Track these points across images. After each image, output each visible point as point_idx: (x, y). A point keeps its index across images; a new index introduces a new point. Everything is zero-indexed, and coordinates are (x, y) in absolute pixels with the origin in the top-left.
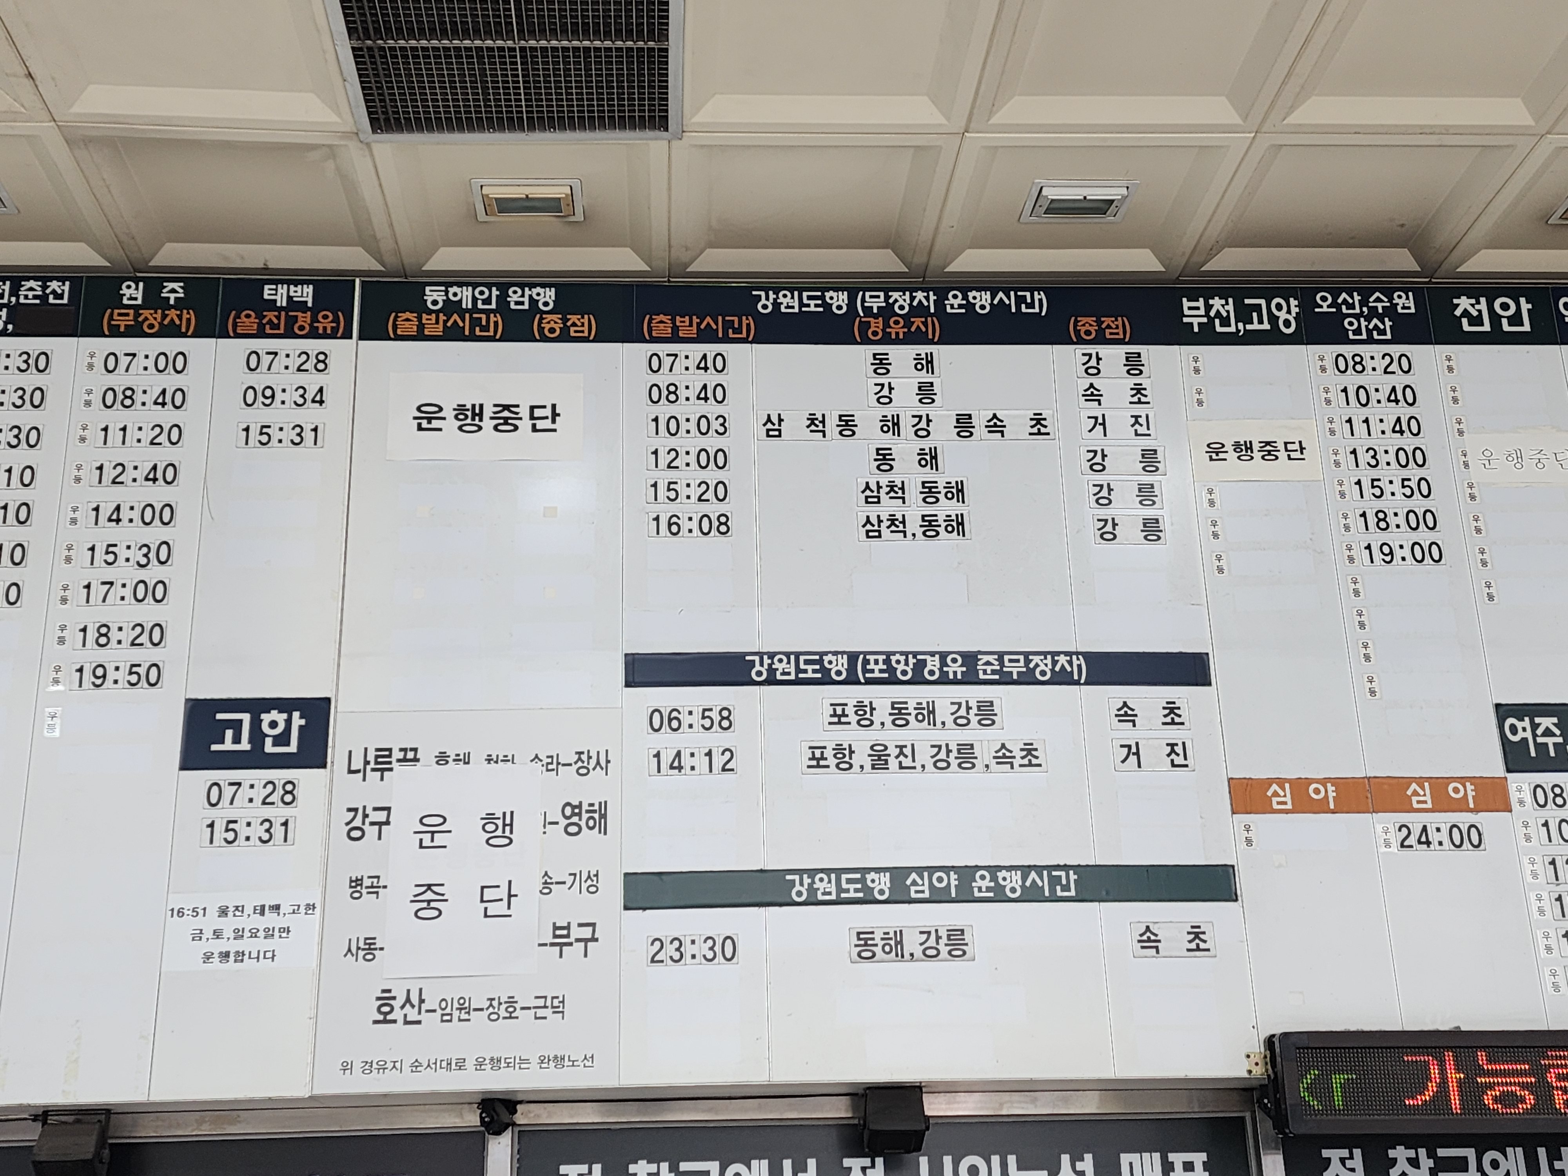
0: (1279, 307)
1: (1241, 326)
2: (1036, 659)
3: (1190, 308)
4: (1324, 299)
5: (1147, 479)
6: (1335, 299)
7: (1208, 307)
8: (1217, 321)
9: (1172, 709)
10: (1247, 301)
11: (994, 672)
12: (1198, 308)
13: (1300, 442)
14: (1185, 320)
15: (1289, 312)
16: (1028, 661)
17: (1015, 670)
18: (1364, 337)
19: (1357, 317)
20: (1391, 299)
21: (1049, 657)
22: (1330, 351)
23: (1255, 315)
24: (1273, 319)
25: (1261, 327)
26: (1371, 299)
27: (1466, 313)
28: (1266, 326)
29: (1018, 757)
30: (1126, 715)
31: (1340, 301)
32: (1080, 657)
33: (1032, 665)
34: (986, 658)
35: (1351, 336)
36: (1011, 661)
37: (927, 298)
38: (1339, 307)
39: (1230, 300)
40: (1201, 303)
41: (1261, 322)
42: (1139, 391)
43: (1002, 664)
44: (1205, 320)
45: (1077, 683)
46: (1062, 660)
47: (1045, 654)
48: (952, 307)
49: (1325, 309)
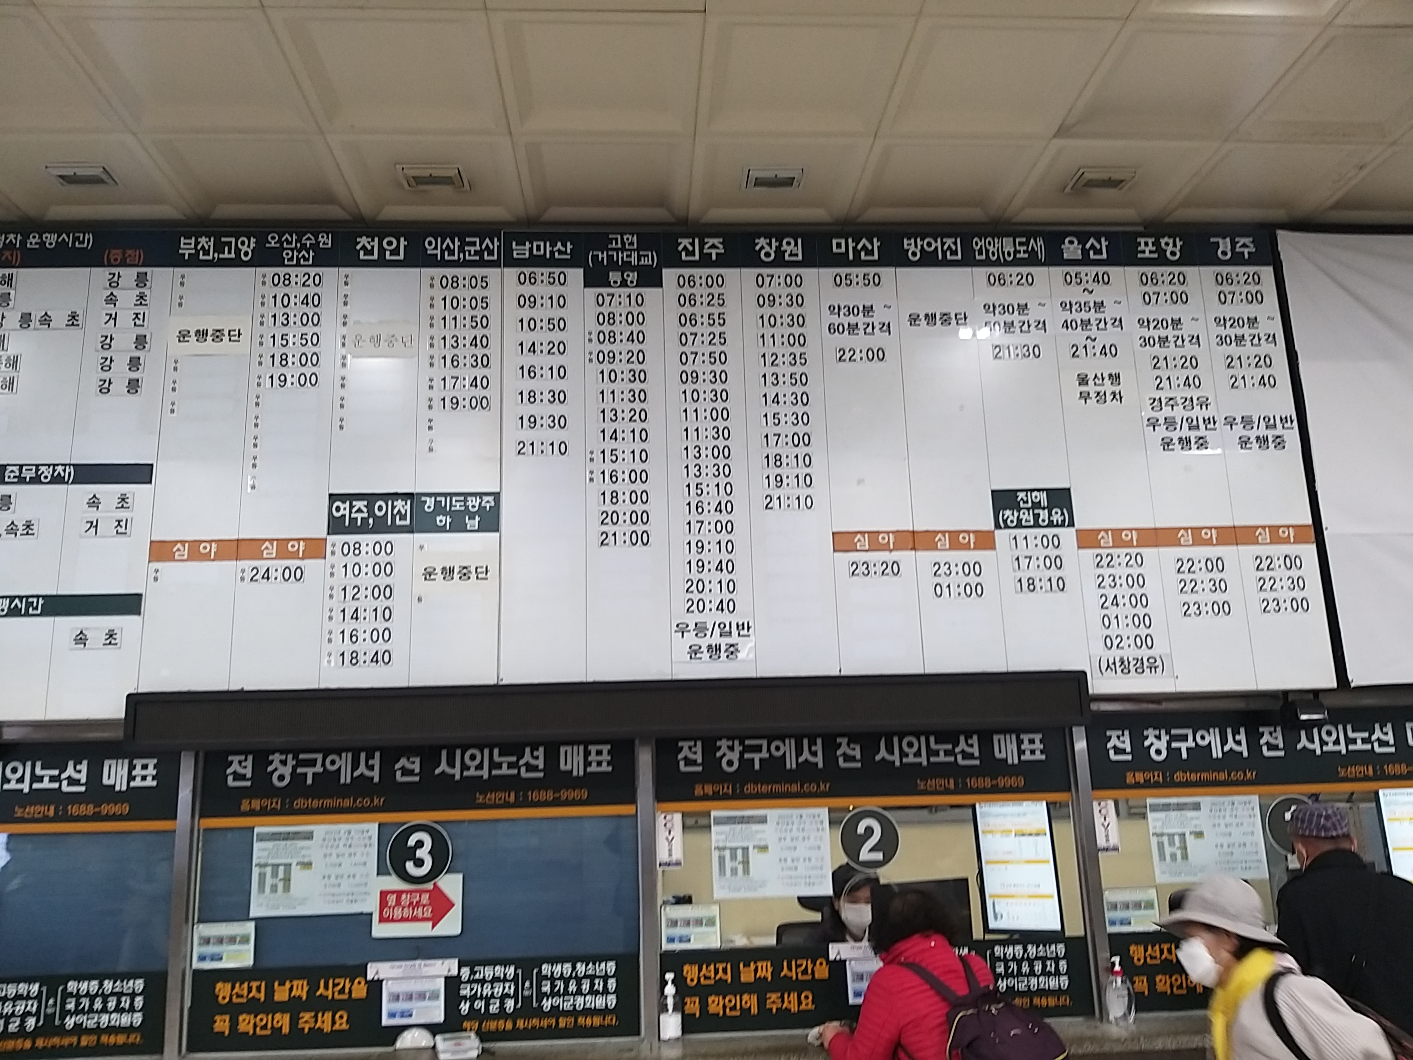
0: (243, 243)
1: (216, 255)
2: (43, 469)
3: (185, 244)
4: (273, 238)
5: (137, 354)
6: (280, 238)
7: (197, 243)
8: (201, 253)
9: (123, 499)
10: (223, 239)
11: (15, 477)
12: (190, 244)
13: (239, 331)
14: (181, 251)
15: (249, 246)
16: (37, 470)
17: (28, 475)
18: (295, 262)
19: (292, 250)
20: (316, 238)
21: (52, 467)
22: (270, 271)
23: (226, 249)
24: (238, 251)
25: (230, 256)
26: (304, 238)
27: (364, 247)
28: (233, 255)
29: (21, 530)
30: (94, 502)
31: (283, 239)
32: (72, 467)
33: (39, 473)
34: (10, 468)
35: (286, 262)
36: (26, 470)
37: (16, 238)
38: (282, 244)
39: (212, 239)
40: (193, 240)
41: (229, 252)
42: (142, 297)
43: (21, 472)
44: (193, 251)
45: (67, 483)
46: (60, 469)
47: (49, 465)
48: (31, 243)
49: (273, 245)
